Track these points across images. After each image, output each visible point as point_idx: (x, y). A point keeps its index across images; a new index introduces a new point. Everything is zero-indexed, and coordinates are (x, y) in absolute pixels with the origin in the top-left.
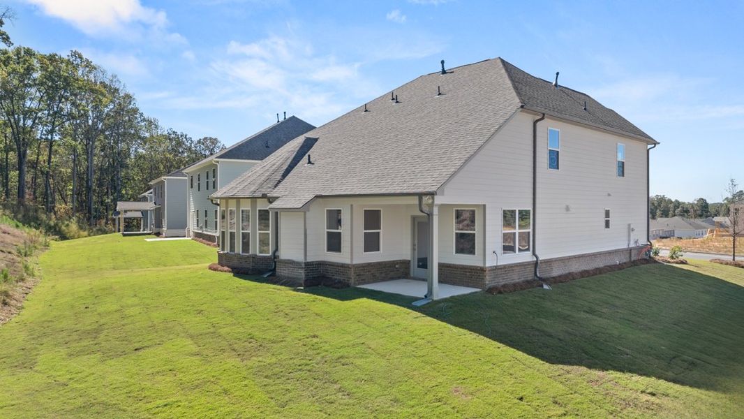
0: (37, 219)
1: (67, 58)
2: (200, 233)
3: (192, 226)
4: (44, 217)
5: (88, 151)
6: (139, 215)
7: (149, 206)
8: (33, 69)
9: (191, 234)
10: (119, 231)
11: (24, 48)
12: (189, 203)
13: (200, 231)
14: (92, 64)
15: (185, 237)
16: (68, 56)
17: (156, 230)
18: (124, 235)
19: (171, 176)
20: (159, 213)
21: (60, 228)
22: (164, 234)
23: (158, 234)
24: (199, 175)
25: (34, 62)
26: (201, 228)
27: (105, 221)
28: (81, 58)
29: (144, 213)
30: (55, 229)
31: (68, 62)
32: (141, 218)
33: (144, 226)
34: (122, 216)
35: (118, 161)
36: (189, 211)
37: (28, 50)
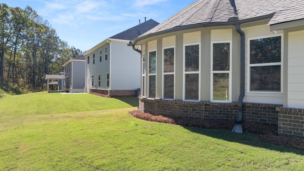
0: (7, 85)
1: (25, 9)
2: (95, 90)
3: (89, 85)
4: (11, 84)
5: (34, 55)
6: (57, 83)
7: (62, 77)
8: (8, 15)
9: (88, 90)
10: (47, 90)
11: (3, 4)
12: (87, 73)
13: (95, 89)
14: (37, 14)
15: (84, 92)
16: (25, 8)
17: (66, 90)
18: (49, 92)
19: (75, 59)
20: (68, 81)
21: (18, 90)
22: (71, 91)
23: (67, 92)
24: (94, 54)
25: (8, 10)
26: (96, 86)
27: (41, 87)
28: (31, 10)
29: (60, 81)
30: (16, 90)
31: (25, 11)
32: (58, 85)
33: (59, 88)
34: (49, 83)
35: (47, 59)
36: (87, 77)
37: (5, 4)
